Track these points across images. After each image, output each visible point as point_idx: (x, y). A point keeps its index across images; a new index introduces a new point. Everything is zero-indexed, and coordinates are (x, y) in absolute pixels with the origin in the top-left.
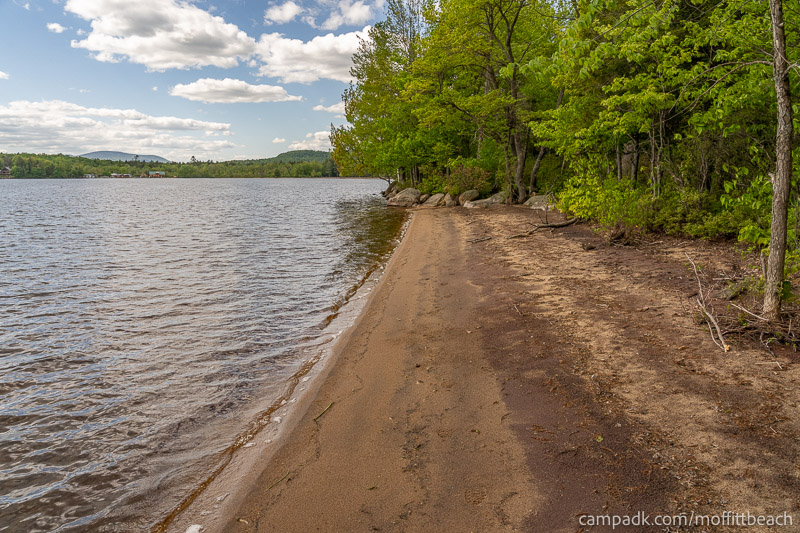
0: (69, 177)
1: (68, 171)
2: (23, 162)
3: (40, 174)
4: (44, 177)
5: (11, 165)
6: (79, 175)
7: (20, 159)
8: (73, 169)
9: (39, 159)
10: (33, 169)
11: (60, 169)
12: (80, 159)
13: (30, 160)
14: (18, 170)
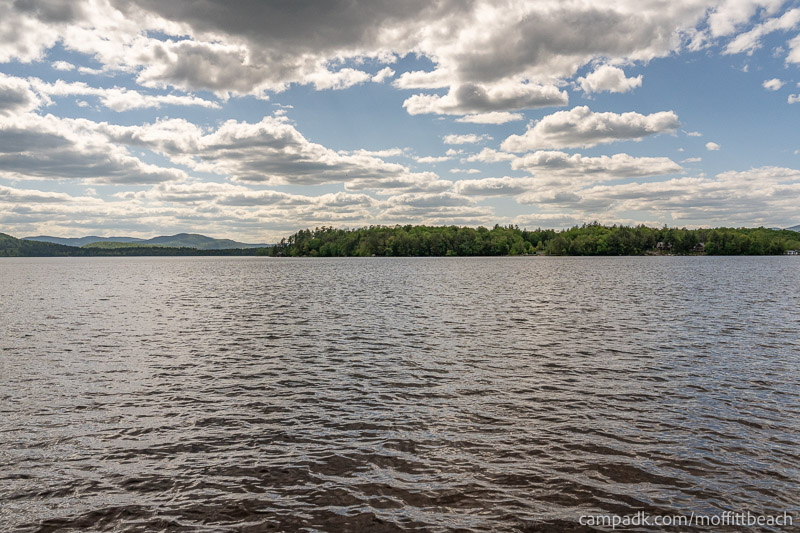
0: (767, 253)
1: (766, 246)
2: (718, 237)
3: (734, 251)
4: (738, 254)
5: (705, 241)
6: (779, 251)
7: (715, 234)
8: (772, 244)
9: (735, 234)
10: (728, 245)
11: (757, 245)
12: (784, 233)
13: (725, 235)
14: (711, 246)
